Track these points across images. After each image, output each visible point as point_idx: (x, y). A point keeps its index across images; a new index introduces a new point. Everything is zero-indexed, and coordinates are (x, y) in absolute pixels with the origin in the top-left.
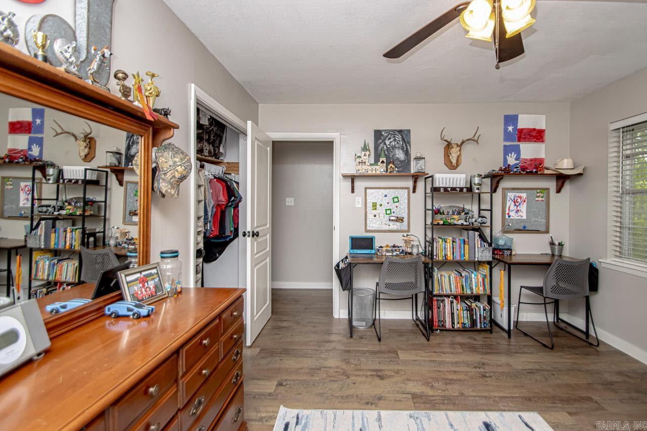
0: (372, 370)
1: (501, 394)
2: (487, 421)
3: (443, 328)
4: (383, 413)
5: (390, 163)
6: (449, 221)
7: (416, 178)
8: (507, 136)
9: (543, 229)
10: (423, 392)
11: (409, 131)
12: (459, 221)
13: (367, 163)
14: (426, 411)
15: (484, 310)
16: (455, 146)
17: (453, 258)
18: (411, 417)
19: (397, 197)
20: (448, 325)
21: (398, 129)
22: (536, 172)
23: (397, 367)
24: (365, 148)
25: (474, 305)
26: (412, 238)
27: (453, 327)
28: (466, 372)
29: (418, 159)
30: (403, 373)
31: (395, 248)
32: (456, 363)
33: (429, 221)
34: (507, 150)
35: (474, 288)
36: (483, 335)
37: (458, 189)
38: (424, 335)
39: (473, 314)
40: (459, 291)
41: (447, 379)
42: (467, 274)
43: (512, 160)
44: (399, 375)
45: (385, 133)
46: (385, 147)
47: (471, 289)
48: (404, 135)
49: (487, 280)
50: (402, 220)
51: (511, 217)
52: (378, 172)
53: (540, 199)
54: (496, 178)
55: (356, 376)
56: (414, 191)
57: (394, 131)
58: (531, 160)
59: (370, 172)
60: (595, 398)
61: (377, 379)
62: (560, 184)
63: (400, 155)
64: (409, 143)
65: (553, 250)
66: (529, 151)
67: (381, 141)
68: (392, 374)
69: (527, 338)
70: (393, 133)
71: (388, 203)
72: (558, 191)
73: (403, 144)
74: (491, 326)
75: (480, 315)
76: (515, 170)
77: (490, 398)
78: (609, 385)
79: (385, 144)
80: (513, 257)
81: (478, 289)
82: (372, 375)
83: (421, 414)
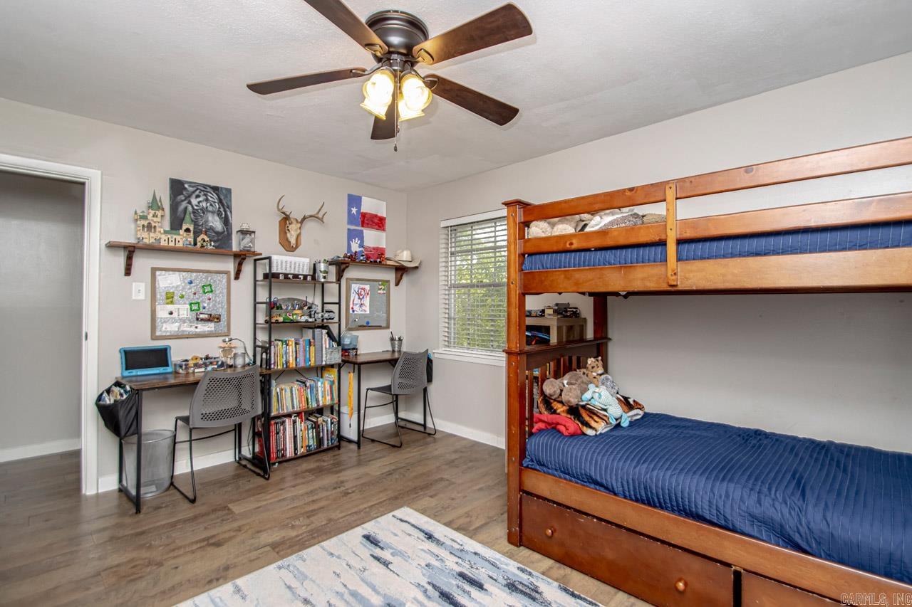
0: (197, 542)
1: (370, 504)
2: (365, 533)
3: (284, 459)
4: (240, 582)
5: (201, 232)
6: (291, 317)
7: (240, 258)
8: (351, 219)
9: (384, 324)
10: (284, 537)
11: (229, 191)
12: (303, 317)
13: (158, 229)
14: (296, 554)
15: (332, 423)
16: (294, 222)
17: (296, 365)
18: (280, 568)
19: (210, 285)
20: (289, 453)
21: (212, 184)
22: (380, 262)
23: (235, 525)
24: (155, 204)
25: (320, 420)
26: (234, 343)
27: (296, 454)
28: (327, 497)
29: (244, 232)
30: (248, 527)
31: (210, 360)
32: (311, 492)
33: (261, 319)
34: (351, 235)
35: (320, 398)
36: (331, 454)
37: (302, 277)
38: (258, 475)
39: (319, 432)
40: (304, 405)
41: (307, 512)
42: (312, 383)
43: (355, 247)
44: (243, 532)
45: (190, 186)
46: (190, 208)
47: (317, 401)
48: (222, 196)
49: (335, 387)
50: (218, 319)
51: (355, 312)
52: (180, 245)
53: (381, 292)
54: (341, 266)
55: (175, 557)
56: (237, 277)
57: (205, 186)
58: (374, 249)
59: (163, 243)
60: (445, 477)
61: (210, 549)
62: (399, 275)
63: (216, 223)
64: (229, 207)
65: (393, 346)
66: (372, 238)
67: (182, 197)
68: (234, 534)
69: (376, 444)
70: (205, 189)
71: (195, 294)
72: (397, 284)
73: (219, 208)
74: (339, 441)
75: (327, 431)
76: (362, 258)
77: (360, 512)
78: (451, 463)
79: (190, 203)
80: (358, 357)
81: (324, 400)
82: (201, 547)
83: (292, 559)
